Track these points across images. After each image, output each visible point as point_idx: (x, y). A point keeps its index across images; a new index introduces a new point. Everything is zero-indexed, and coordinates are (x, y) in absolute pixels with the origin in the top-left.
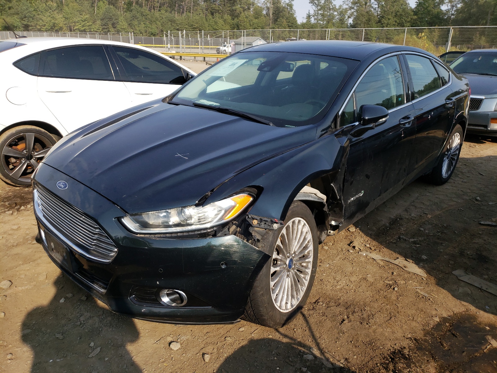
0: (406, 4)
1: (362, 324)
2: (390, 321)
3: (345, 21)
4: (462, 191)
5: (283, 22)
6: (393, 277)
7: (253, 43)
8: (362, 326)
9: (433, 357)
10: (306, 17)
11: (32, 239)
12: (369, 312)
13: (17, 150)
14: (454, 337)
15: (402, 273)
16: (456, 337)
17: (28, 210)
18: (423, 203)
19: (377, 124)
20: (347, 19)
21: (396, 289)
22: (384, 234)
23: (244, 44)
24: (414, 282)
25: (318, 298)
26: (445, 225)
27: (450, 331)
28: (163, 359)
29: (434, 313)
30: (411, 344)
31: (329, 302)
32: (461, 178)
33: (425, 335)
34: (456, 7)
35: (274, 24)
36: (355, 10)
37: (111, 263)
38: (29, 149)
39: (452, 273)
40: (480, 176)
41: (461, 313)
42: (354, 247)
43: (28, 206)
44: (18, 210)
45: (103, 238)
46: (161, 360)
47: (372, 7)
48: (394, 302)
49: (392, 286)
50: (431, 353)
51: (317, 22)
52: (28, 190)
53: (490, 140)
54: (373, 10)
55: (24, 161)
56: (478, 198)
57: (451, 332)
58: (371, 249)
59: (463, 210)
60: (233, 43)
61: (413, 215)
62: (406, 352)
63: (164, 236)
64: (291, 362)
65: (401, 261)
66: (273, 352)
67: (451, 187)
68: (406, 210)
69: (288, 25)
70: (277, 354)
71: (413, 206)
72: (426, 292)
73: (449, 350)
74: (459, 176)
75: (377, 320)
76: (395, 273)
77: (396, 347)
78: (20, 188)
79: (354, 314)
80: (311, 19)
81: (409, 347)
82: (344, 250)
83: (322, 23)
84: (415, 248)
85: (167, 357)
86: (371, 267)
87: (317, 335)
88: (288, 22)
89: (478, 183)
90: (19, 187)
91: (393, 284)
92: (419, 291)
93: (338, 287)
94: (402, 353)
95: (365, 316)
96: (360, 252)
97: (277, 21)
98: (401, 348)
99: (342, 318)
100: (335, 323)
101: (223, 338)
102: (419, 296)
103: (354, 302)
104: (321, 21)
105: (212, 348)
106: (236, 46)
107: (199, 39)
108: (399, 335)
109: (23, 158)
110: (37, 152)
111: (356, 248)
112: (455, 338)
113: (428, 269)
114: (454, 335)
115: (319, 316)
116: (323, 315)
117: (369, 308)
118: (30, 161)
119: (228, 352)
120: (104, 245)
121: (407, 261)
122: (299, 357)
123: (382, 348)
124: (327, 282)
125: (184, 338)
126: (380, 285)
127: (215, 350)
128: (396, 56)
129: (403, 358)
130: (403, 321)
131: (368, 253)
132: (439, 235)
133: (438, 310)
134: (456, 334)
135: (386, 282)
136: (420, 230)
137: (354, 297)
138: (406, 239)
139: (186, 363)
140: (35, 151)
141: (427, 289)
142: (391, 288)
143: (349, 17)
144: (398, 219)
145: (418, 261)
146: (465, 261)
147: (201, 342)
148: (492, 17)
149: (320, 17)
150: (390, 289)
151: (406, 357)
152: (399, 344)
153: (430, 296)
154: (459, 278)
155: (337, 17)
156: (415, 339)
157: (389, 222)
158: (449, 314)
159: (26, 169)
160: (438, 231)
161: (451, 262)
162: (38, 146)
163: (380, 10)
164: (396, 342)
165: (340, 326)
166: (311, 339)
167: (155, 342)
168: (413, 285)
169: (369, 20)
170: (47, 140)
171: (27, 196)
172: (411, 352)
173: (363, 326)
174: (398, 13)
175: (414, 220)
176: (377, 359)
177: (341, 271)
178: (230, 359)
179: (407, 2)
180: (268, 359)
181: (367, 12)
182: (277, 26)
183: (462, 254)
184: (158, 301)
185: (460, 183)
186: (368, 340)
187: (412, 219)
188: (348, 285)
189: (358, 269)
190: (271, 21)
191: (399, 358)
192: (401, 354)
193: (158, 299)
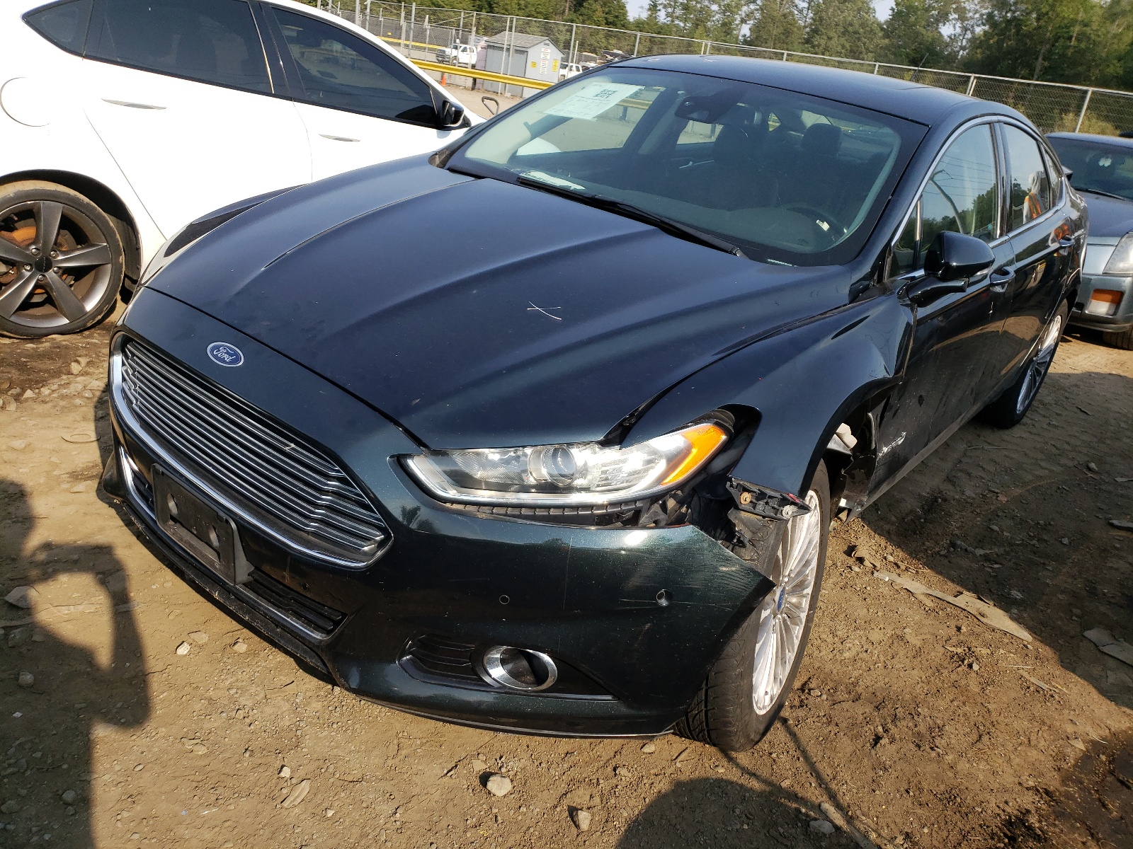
0: (869, 10)
1: (922, 749)
2: (979, 745)
3: (734, 29)
4: (1054, 445)
5: (594, 11)
6: (962, 638)
7: (528, 50)
8: (920, 753)
9: (1092, 835)
10: (648, 7)
11: (69, 480)
12: (928, 718)
13: (12, 241)
14: (1124, 787)
15: (978, 630)
16: (1129, 788)
17: (44, 402)
18: (982, 467)
19: (972, 280)
20: (737, 25)
21: (976, 667)
22: (918, 532)
23: (508, 50)
24: (1010, 652)
25: (805, 679)
26: (1041, 522)
27: (1112, 773)
28: (474, 820)
29: (1070, 729)
30: (1039, 801)
31: (836, 690)
32: (1044, 416)
33: (1063, 781)
34: (973, 32)
35: (575, 12)
36: (758, 7)
37: (366, 572)
38: (45, 243)
39: (1084, 636)
40: (1082, 416)
41: (1125, 732)
42: (861, 560)
43: (42, 389)
44: (17, 398)
45: (349, 505)
46: (469, 822)
47: (796, 6)
48: (979, 700)
49: (964, 659)
50: (1086, 824)
51: (673, 21)
52: (33, 349)
53: (1078, 335)
54: (796, 12)
55: (28, 274)
56: (1093, 465)
57: (1115, 776)
58: (898, 567)
59: (1068, 489)
60: (483, 43)
61: (968, 493)
62: (1033, 820)
63: (516, 512)
64: (785, 838)
65: (967, 600)
66: (738, 811)
67: (1028, 434)
68: (949, 480)
69: (606, 19)
70: (746, 815)
71: (961, 471)
72: (1042, 678)
73: (1122, 818)
74: (1038, 410)
75: (953, 741)
76: (964, 629)
77: (1008, 810)
78: (12, 340)
79: (898, 723)
80: (659, 13)
81: (1037, 809)
82: (839, 564)
83: (682, 24)
84: (990, 570)
85: (482, 813)
86: (907, 610)
87: (826, 771)
88: (606, 14)
89: (1082, 431)
90: (10, 338)
91: (965, 654)
92: (1025, 674)
93: (847, 655)
94: (1027, 824)
95: (922, 728)
96: (875, 572)
97: (583, 6)
98: (1021, 813)
99: (873, 731)
100: (860, 742)
101: (610, 769)
102: (1029, 688)
103: (891, 694)
104: (681, 21)
105: (588, 793)
106: (490, 51)
107: (403, 23)
108: (1009, 779)
109: (27, 264)
110: (64, 253)
111: (867, 563)
112: (1126, 790)
113: (1031, 623)
114: (1122, 783)
115: (819, 724)
116: (829, 723)
117: (926, 710)
118: (44, 276)
119: (630, 808)
120: (347, 523)
121: (982, 600)
122: (799, 824)
123: (980, 810)
124: (819, 641)
125: (514, 765)
126: (937, 654)
127: (597, 800)
128: (988, 126)
129: (1031, 837)
130: (1010, 747)
131: (894, 577)
132: (1034, 545)
133: (1078, 723)
134: (1127, 781)
135: (948, 648)
136: (990, 528)
137: (887, 680)
138: (969, 549)
139: (532, 830)
140: (60, 251)
141: (1041, 672)
142: (963, 663)
143: (743, 21)
144: (940, 500)
145: (1005, 603)
146: (1102, 609)
147: (557, 778)
148: (1046, 64)
149: (679, 12)
150: (963, 666)
151: (1039, 835)
152: (1015, 802)
153: (1051, 688)
154: (1101, 648)
155: (717, 17)
156: (1047, 792)
157: (920, 504)
158: (1102, 733)
159: (31, 294)
160: (1030, 536)
161: (1075, 611)
162: (67, 237)
163: (811, 15)
164: (1006, 796)
165: (873, 752)
166: (814, 780)
167: (445, 772)
168: (1010, 660)
169: (787, 33)
170: (93, 225)
171: (34, 364)
172: (1044, 823)
173: (925, 754)
174: (850, 29)
175: (972, 504)
176: (977, 838)
177: (844, 615)
178: (639, 824)
179: (872, 7)
180: (730, 828)
181: (784, 15)
182: (581, 17)
183: (1093, 592)
184: (476, 674)
185: (1045, 426)
186: (942, 787)
187: (967, 502)
188: (866, 651)
189: (880, 614)
190: (567, 5)
191: (1022, 835)
192: (1026, 827)
193: (477, 669)
